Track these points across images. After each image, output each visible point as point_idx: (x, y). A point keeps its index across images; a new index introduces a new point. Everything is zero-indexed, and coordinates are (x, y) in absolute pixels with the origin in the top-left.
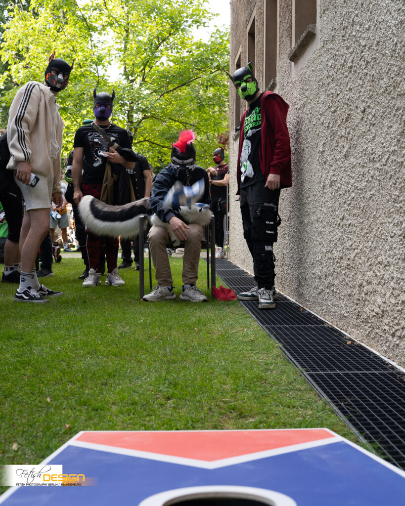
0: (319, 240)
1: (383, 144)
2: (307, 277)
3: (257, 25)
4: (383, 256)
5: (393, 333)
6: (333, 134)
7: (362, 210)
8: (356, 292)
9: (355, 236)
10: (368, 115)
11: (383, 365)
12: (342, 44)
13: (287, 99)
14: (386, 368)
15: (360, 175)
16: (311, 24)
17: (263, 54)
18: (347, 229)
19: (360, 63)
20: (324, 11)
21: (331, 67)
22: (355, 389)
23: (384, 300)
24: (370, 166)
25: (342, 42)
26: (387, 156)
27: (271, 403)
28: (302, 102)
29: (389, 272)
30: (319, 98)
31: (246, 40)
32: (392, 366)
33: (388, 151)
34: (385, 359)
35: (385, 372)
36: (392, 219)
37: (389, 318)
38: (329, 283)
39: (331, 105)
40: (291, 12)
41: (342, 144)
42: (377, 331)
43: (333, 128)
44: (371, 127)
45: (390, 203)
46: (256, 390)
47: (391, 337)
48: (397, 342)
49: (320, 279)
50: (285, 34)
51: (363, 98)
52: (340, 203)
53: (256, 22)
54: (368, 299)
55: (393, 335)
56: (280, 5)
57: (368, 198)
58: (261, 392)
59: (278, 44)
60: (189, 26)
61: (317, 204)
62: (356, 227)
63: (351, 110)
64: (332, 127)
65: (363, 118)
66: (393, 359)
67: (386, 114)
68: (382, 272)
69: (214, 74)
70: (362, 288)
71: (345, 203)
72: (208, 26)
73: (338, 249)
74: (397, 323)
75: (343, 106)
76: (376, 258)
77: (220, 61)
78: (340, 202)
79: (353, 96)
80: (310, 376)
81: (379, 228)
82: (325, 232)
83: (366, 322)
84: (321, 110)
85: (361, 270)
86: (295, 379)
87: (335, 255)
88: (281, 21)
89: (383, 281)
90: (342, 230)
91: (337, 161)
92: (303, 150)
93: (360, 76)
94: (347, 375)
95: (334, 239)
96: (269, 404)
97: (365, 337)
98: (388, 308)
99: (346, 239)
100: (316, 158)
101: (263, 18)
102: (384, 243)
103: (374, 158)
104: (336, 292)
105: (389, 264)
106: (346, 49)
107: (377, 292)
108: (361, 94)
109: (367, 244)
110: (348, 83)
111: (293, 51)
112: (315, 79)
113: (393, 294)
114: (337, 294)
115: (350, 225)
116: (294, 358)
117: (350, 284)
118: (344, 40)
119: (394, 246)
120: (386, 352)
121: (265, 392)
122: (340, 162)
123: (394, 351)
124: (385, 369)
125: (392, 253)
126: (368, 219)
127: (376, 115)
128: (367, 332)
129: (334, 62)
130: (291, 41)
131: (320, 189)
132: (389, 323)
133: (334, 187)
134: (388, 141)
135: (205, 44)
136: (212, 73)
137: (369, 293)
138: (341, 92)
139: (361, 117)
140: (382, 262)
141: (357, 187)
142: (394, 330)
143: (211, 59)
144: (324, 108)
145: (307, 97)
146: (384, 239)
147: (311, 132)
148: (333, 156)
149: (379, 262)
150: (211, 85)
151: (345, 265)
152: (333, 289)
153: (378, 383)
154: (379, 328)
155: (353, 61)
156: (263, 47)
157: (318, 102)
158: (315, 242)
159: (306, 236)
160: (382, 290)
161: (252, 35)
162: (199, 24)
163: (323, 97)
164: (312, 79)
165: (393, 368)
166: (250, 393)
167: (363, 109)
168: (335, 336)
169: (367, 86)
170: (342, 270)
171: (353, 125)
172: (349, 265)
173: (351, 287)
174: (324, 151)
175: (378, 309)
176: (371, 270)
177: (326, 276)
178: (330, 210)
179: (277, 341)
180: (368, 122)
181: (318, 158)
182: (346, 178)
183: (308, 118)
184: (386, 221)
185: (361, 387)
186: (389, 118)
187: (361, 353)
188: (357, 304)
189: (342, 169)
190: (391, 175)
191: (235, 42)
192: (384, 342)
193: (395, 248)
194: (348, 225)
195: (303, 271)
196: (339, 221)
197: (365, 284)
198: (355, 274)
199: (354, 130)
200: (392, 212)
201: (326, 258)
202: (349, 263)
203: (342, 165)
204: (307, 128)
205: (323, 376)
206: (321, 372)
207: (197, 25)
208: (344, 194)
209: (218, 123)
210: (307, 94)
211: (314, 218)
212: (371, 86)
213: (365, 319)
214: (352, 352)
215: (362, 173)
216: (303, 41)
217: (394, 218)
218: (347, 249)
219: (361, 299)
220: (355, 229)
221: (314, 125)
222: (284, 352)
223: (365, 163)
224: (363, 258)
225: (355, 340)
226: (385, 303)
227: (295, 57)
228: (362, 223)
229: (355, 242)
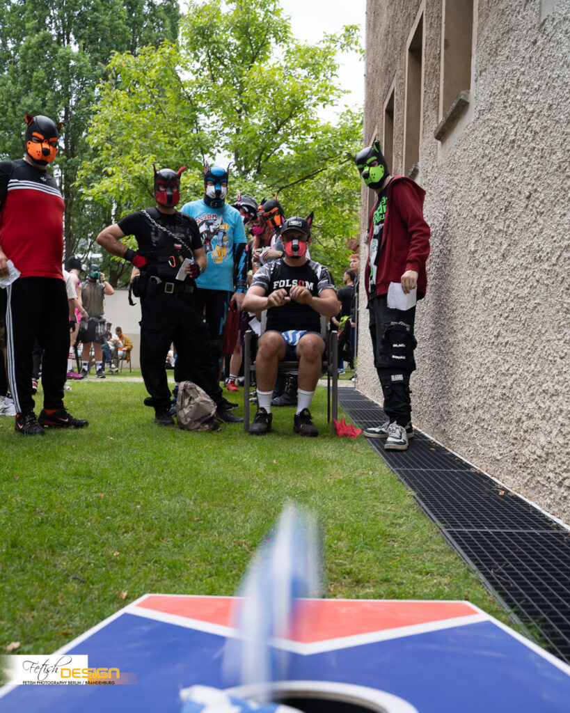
0: (467, 363)
1: (553, 237)
2: (451, 410)
3: (397, 100)
4: (549, 383)
5: (560, 482)
6: (489, 228)
7: (524, 324)
8: (513, 428)
9: (514, 358)
10: (534, 201)
11: (545, 522)
12: (503, 112)
13: (431, 188)
14: (550, 527)
15: (522, 279)
16: (464, 90)
17: (403, 134)
18: (503, 348)
19: (526, 134)
20: (481, 72)
21: (487, 143)
22: (509, 552)
23: (549, 439)
24: (535, 266)
25: (502, 110)
26: (559, 253)
27: (397, 567)
28: (450, 191)
29: (556, 404)
30: (472, 184)
31: (383, 119)
32: (558, 524)
33: (560, 247)
34: (549, 515)
35: (548, 532)
36: (562, 334)
37: (555, 462)
38: (479, 418)
39: (486, 191)
40: (439, 79)
41: (500, 240)
42: (539, 479)
43: (489, 221)
44: (538, 217)
45: (560, 313)
46: (379, 550)
47: (557, 487)
48: (565, 494)
49: (467, 412)
50: (431, 106)
51: (528, 180)
52: (495, 316)
53: (395, 95)
54: (528, 438)
55: (560, 485)
56: (426, 71)
57: (532, 307)
58: (385, 552)
59: (422, 120)
60: (315, 105)
61: (465, 319)
62: (515, 346)
63: (512, 196)
64: (487, 220)
65: (527, 205)
66: (558, 516)
67: (558, 198)
68: (548, 403)
69: (344, 165)
70: (521, 425)
71: (501, 315)
72: (337, 105)
73: (491, 375)
74: (565, 469)
75: (502, 193)
76: (541, 386)
77: (351, 149)
78: (494, 314)
79: (515, 178)
80: (451, 534)
81: (544, 347)
82: (475, 353)
83: (525, 467)
84: (474, 199)
85: (520, 401)
86: (431, 537)
87: (487, 382)
88: (425, 92)
89: (548, 415)
90: (497, 350)
91: (492, 262)
92: (450, 251)
93: (525, 152)
94: (498, 534)
95: (486, 361)
96: (395, 569)
97: (522, 487)
98: (554, 450)
99: (502, 362)
100: (465, 260)
101: (404, 89)
102: (551, 366)
103: (540, 257)
104: (487, 429)
105: (557, 393)
106: (508, 118)
107: (540, 429)
108: (526, 175)
109: (528, 368)
110: (509, 162)
111: (440, 127)
112: (466, 160)
113: (562, 432)
114: (488, 431)
115: (507, 343)
116: (430, 510)
117: (505, 419)
118: (506, 107)
119: (564, 370)
120: (549, 506)
121: (390, 552)
122: (497, 264)
123: (560, 505)
124: (548, 528)
125: (561, 379)
126: (530, 336)
127: (546, 201)
128: (526, 480)
129: (491, 136)
130: (438, 114)
131: (470, 299)
132: (555, 469)
133: (488, 296)
134: (560, 234)
135: (334, 129)
136: (341, 163)
137: (529, 431)
138: (500, 174)
139: (524, 205)
140: (547, 390)
141: (518, 295)
142: (561, 478)
143: (340, 147)
144: (477, 198)
145: (456, 184)
146: (551, 361)
147: (460, 229)
148: (487, 257)
149: (544, 390)
150: (340, 179)
151: (499, 395)
152: (482, 424)
153: (539, 546)
154: (540, 476)
155: (516, 133)
156: (403, 126)
157: (470, 188)
158: (461, 366)
159: (451, 358)
160: (547, 427)
161: (390, 112)
162: (325, 102)
163: (476, 182)
164: (463, 161)
165: (558, 527)
166: (371, 554)
167: (528, 194)
168: (485, 484)
169: (534, 164)
170: (496, 401)
171: (515, 216)
172: (505, 394)
173: (506, 423)
174: (476, 251)
175: (541, 451)
176: (533, 400)
177: (474, 409)
178: (482, 325)
179: (410, 489)
180: (534, 210)
181: (468, 260)
182: (504, 284)
183: (457, 211)
184: (554, 337)
185: (517, 550)
186: (562, 203)
187: (517, 506)
188: (513, 444)
189: (499, 272)
190: (564, 278)
191: (369, 123)
192: (548, 493)
193: (565, 372)
194: (504, 344)
195: (446, 402)
196: (493, 339)
197: (524, 418)
198: (513, 406)
199: (516, 222)
200: (564, 326)
201: (476, 386)
202: (504, 391)
203: (499, 268)
204: (455, 223)
205: (467, 534)
206: (464, 530)
207: (323, 104)
208: (500, 305)
209: (347, 224)
210: (456, 180)
211: (461, 336)
212: (539, 163)
213: (524, 464)
214: (506, 505)
215: (524, 277)
216: (452, 114)
217: (565, 333)
218: (503, 374)
219: (519, 438)
220: (513, 348)
221: (465, 218)
222: (417, 501)
223: (528, 264)
224: (523, 386)
225: (509, 489)
226: (550, 443)
227: (442, 135)
228: (523, 340)
229: (513, 365)
